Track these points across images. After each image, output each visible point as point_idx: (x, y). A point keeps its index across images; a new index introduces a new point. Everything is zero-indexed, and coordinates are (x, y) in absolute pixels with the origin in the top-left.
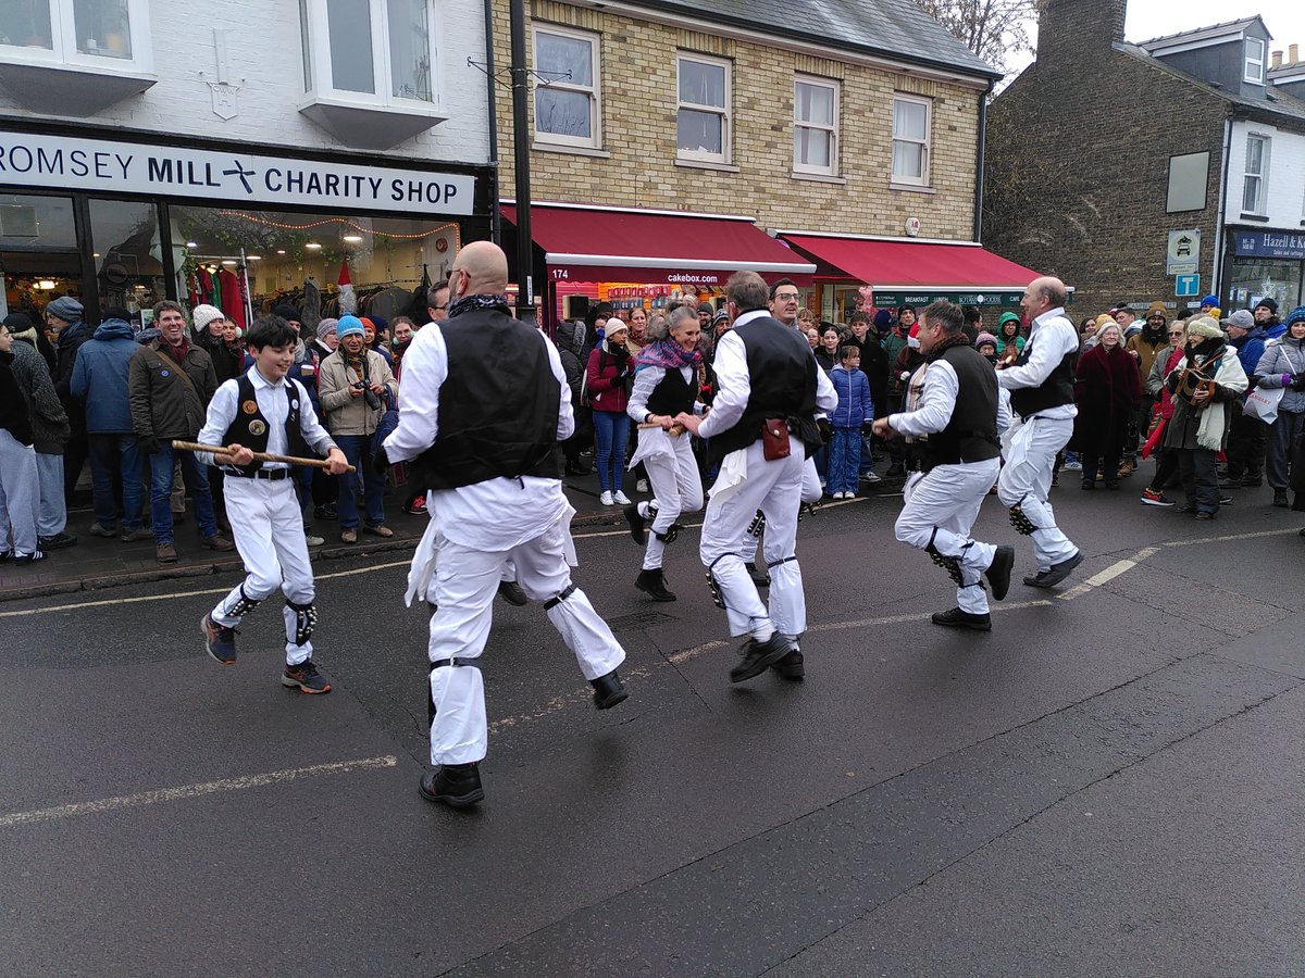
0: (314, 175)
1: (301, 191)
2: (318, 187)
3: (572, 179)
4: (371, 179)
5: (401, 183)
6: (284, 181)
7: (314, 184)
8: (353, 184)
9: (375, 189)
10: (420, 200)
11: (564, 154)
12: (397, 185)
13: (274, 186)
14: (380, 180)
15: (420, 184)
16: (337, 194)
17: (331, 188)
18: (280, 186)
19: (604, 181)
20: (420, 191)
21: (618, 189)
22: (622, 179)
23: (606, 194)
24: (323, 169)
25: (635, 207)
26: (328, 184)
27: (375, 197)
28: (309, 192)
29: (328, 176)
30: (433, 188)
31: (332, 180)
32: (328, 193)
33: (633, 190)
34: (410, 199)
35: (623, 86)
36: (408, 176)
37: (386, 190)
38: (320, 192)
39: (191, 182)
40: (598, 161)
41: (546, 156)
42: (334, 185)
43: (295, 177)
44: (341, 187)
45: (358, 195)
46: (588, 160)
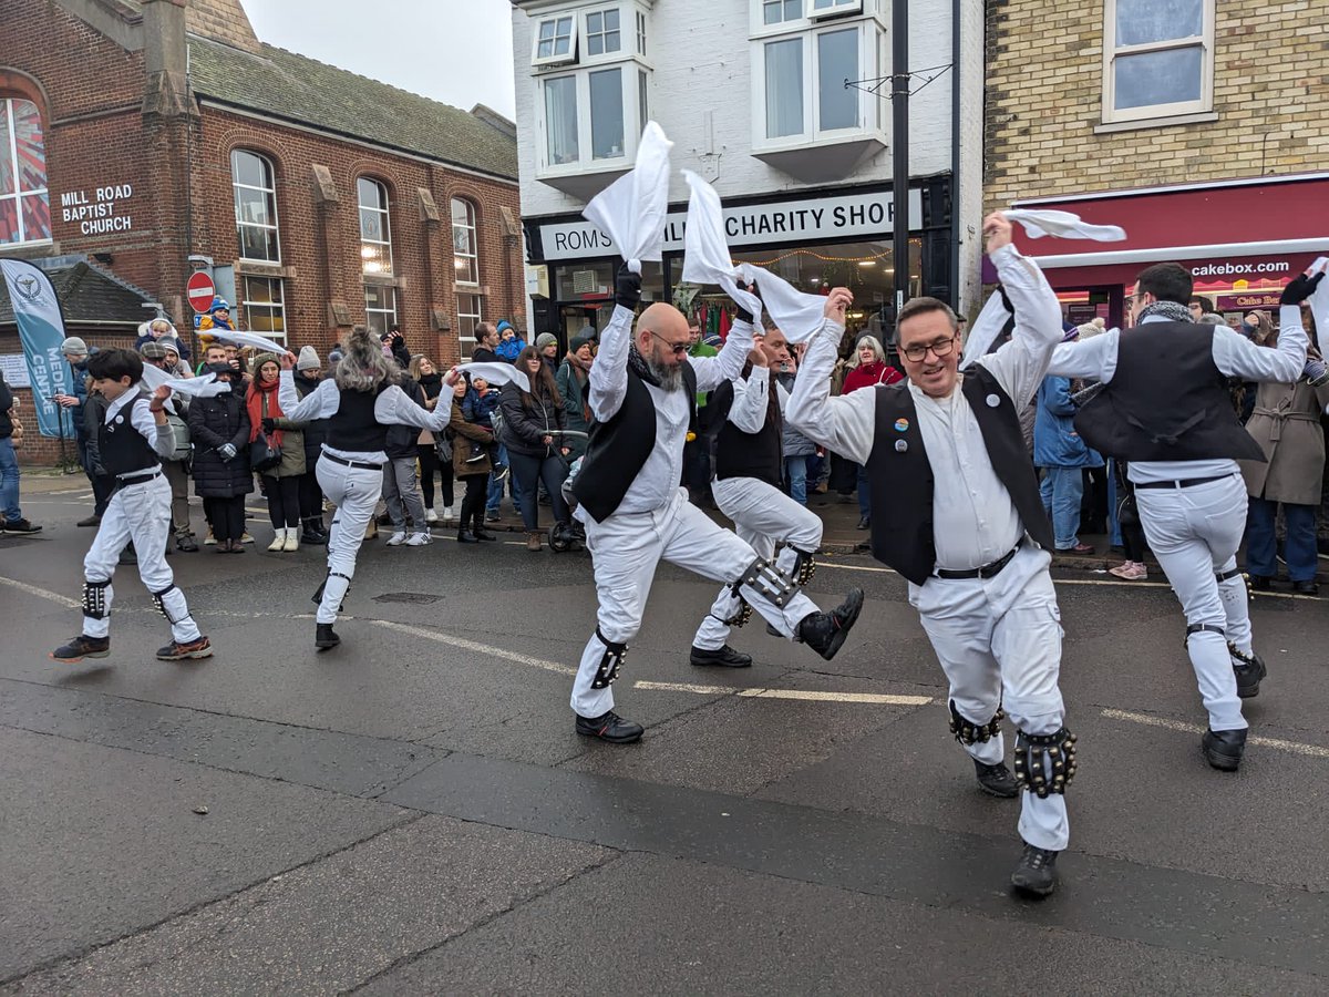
0: (764, 217)
1: (754, 232)
2: (767, 226)
3: (1153, 157)
4: (813, 211)
5: (843, 210)
6: (739, 226)
7: (764, 225)
8: (797, 218)
9: (818, 219)
10: (863, 223)
11: (1144, 130)
12: (839, 212)
13: (732, 232)
14: (822, 210)
15: (862, 207)
16: (784, 230)
17: (779, 225)
18: (737, 231)
19: (1207, 151)
20: (862, 214)
21: (1232, 157)
22: (1239, 144)
23: (1211, 167)
24: (769, 210)
25: (1263, 176)
26: (776, 223)
27: (818, 226)
28: (760, 232)
29: (775, 215)
30: (876, 209)
31: (779, 218)
32: (776, 230)
33: (1260, 154)
34: (853, 223)
35: (1247, 22)
36: (846, 202)
37: (828, 219)
38: (769, 231)
39: (674, 239)
40: (1199, 128)
41: (1116, 137)
42: (781, 223)
43: (748, 221)
44: (787, 224)
45: (803, 228)
46: (1182, 130)
